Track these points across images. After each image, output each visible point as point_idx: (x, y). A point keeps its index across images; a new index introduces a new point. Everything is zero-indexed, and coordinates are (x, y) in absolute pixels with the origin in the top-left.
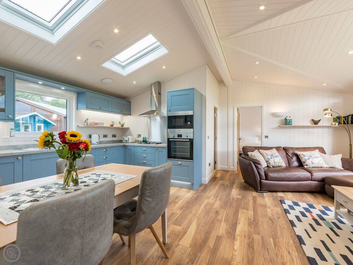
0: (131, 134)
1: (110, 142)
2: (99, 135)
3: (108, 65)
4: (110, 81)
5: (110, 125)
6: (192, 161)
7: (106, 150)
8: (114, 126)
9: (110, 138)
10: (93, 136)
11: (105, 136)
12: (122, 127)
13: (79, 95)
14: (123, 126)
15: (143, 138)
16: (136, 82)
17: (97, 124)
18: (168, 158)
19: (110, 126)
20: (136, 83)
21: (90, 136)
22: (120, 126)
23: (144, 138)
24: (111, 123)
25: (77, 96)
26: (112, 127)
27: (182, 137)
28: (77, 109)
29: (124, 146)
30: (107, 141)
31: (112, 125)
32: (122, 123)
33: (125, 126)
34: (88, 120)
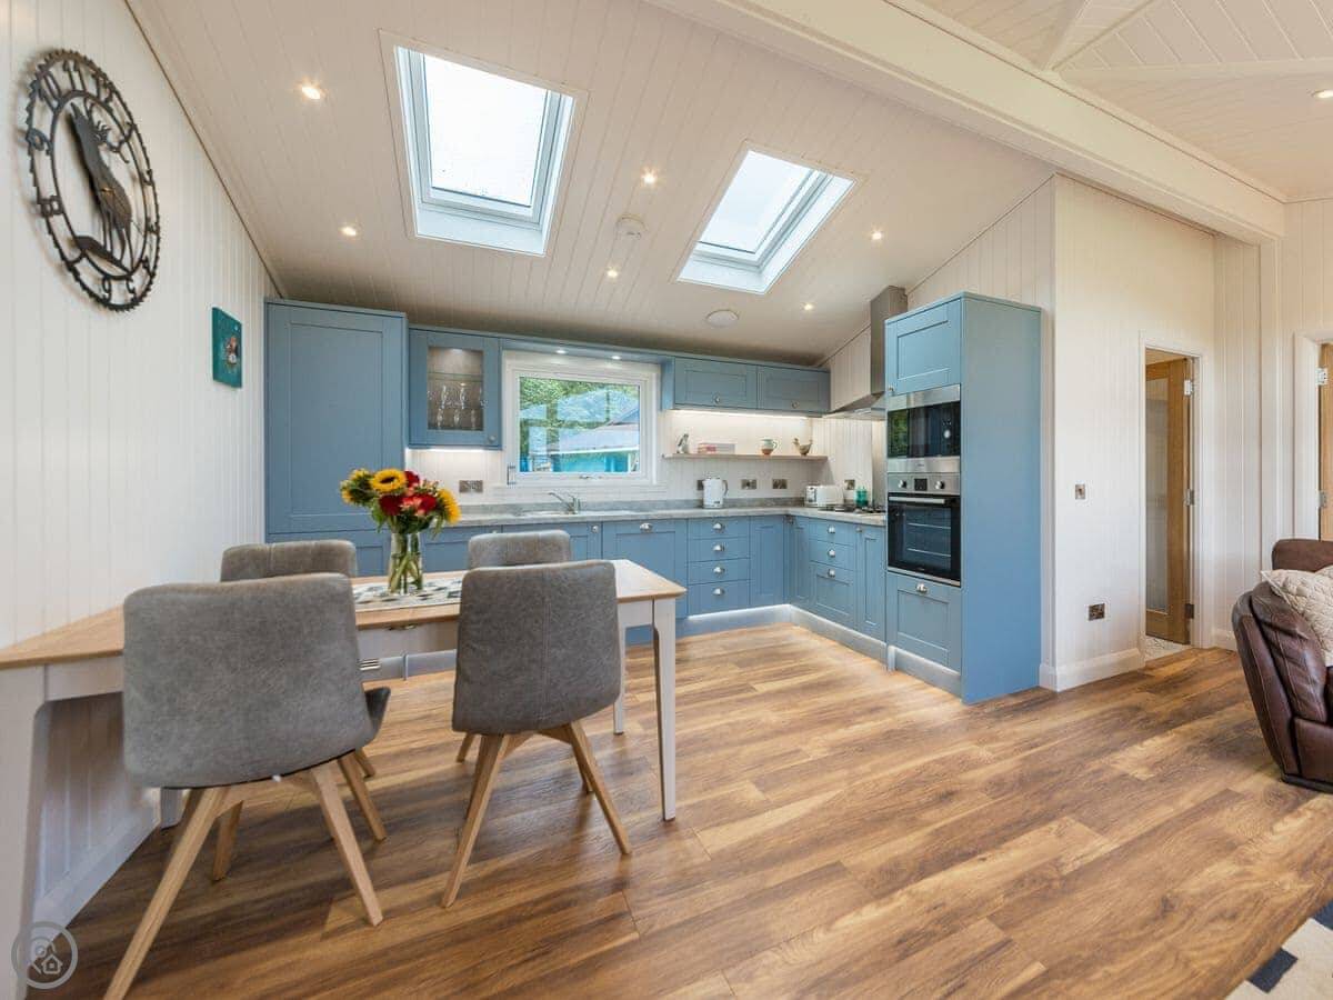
0: (829, 481)
1: (764, 503)
2: (724, 481)
3: (694, 272)
4: (728, 316)
5: (762, 450)
6: (958, 583)
7: (723, 527)
8: (772, 454)
9: (765, 491)
10: (706, 483)
11: (748, 484)
12: (804, 457)
13: (663, 366)
14: (805, 454)
15: (858, 493)
16: (813, 304)
17: (714, 449)
18: (890, 565)
19: (761, 453)
20: (813, 310)
21: (700, 486)
22: (797, 453)
23: (860, 493)
24: (762, 445)
25: (659, 373)
26: (767, 457)
27: (925, 489)
28: (661, 409)
29: (788, 516)
30: (754, 500)
31: (767, 452)
32: (802, 444)
33: (814, 452)
34: (689, 438)
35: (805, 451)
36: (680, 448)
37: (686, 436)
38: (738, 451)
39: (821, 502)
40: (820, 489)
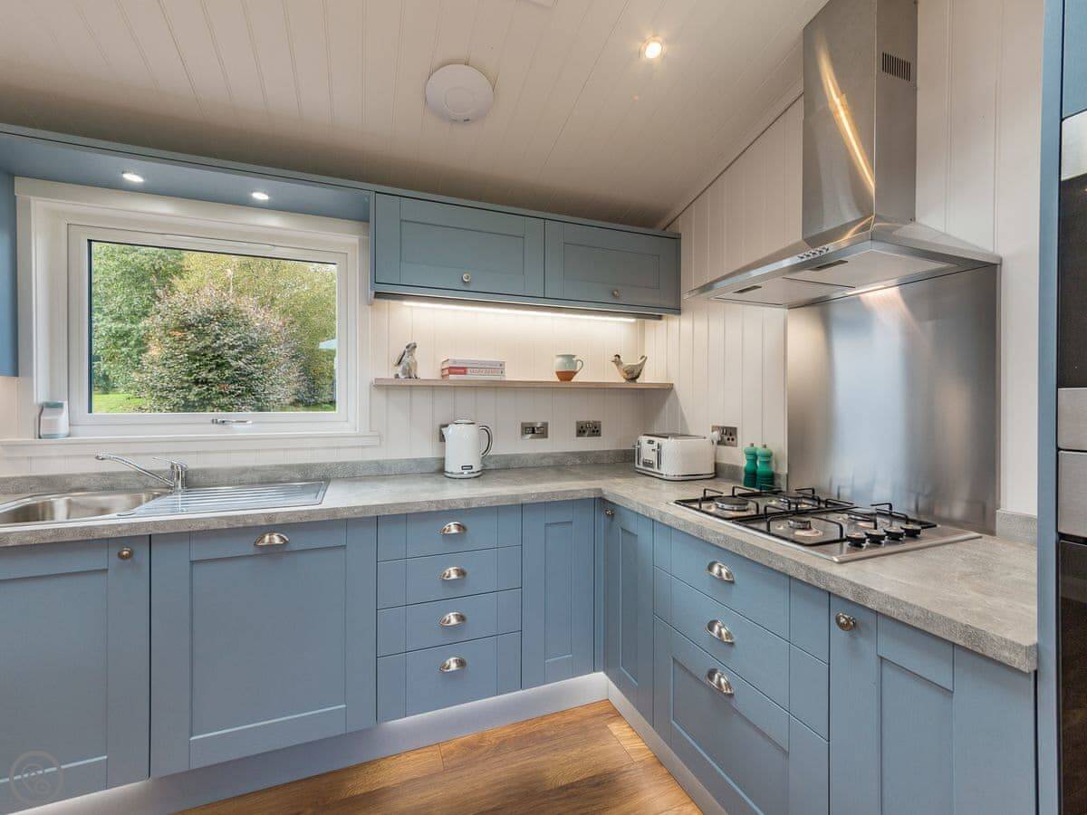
2: (485, 428)
5: (558, 373)
8: (576, 379)
9: (563, 441)
10: (448, 432)
11: (532, 430)
12: (632, 385)
15: (748, 454)
17: (464, 371)
19: (556, 379)
22: (616, 377)
23: (753, 457)
24: (558, 364)
26: (566, 384)
29: (602, 499)
30: (544, 457)
31: (566, 376)
32: (628, 361)
33: (648, 377)
34: (417, 349)
35: (633, 375)
36: (399, 370)
37: (411, 348)
38: (511, 375)
39: (669, 468)
40: (668, 445)
